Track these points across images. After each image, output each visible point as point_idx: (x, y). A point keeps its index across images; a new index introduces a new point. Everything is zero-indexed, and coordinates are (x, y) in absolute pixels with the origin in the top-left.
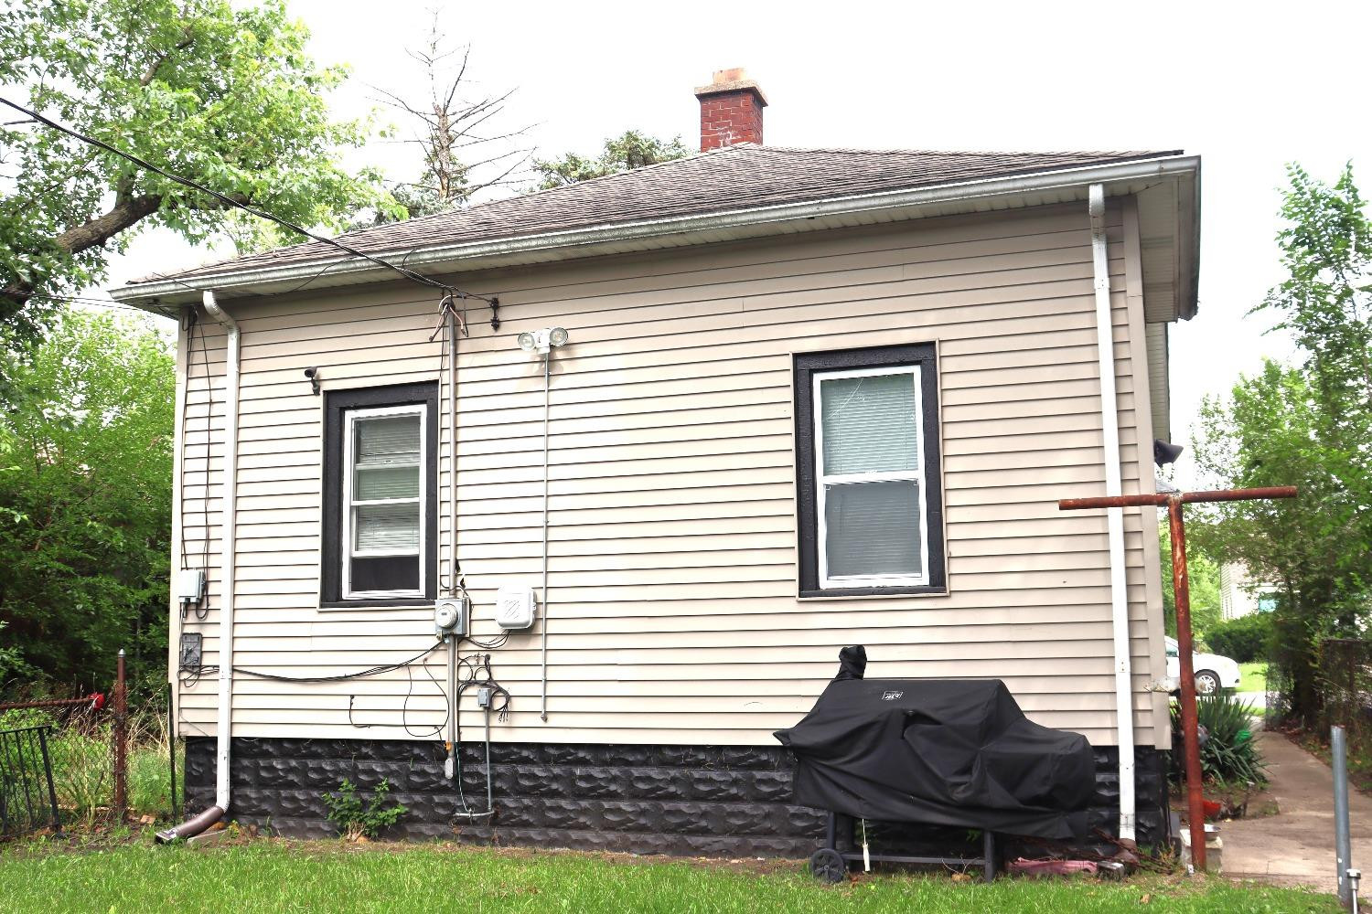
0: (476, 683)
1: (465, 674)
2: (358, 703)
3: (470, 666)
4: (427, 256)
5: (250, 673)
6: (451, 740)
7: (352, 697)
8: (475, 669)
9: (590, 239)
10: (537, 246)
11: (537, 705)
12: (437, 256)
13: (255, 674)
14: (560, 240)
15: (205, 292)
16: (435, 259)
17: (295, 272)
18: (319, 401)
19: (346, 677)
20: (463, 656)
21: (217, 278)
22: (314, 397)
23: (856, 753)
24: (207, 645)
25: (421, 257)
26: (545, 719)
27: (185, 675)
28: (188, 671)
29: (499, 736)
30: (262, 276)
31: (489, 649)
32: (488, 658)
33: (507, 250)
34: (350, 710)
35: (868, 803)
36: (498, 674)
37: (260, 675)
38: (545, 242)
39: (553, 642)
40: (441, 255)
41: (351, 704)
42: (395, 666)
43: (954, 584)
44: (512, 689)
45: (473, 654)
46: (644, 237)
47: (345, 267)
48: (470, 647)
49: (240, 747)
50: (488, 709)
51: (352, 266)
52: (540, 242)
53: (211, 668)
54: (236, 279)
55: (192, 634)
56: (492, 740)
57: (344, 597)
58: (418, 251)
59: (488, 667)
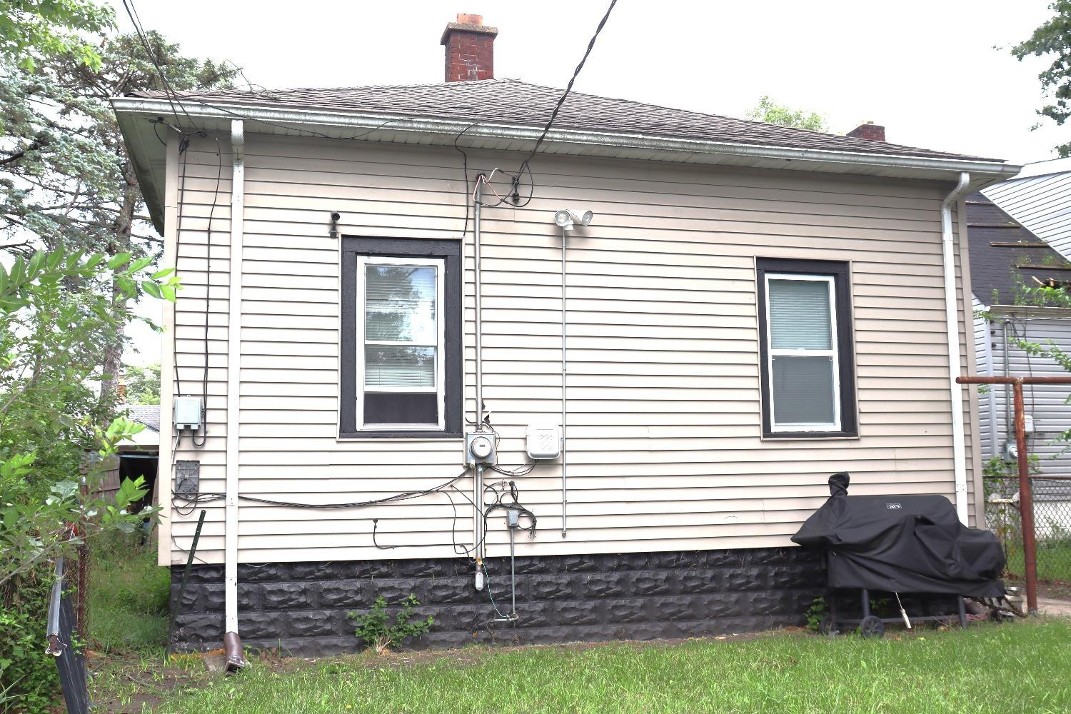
0: (502, 506)
1: (490, 498)
2: (382, 526)
3: (495, 491)
4: (486, 130)
5: (258, 501)
6: (479, 556)
7: (376, 521)
8: (500, 494)
9: (632, 144)
10: (586, 141)
11: (558, 523)
12: (495, 131)
13: (264, 501)
14: (607, 140)
15: (233, 121)
16: (492, 134)
17: (347, 120)
18: (336, 244)
19: (371, 502)
20: (489, 483)
21: (254, 110)
22: (330, 239)
23: (885, 546)
24: (204, 473)
25: (479, 130)
26: (564, 535)
27: (179, 503)
28: (182, 499)
29: (521, 551)
30: (308, 118)
31: (513, 476)
32: (512, 484)
33: (559, 139)
34: (374, 533)
35: (897, 582)
36: (522, 498)
37: (269, 502)
38: (595, 139)
39: (570, 471)
40: (499, 132)
41: (375, 527)
42: (420, 492)
43: (863, 431)
44: (536, 511)
45: (499, 481)
46: (675, 151)
47: (401, 125)
48: (495, 475)
49: (248, 573)
50: (513, 529)
51: (409, 125)
52: (590, 138)
53: (211, 496)
54: (277, 115)
55: (188, 462)
56: (516, 554)
57: (358, 429)
58: (481, 124)
59: (513, 493)
